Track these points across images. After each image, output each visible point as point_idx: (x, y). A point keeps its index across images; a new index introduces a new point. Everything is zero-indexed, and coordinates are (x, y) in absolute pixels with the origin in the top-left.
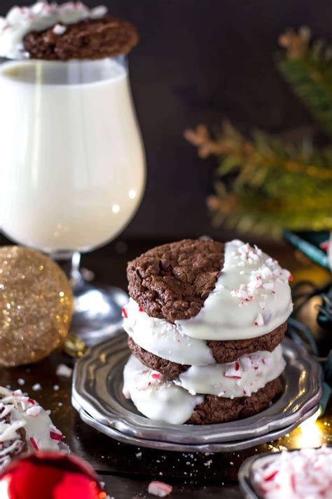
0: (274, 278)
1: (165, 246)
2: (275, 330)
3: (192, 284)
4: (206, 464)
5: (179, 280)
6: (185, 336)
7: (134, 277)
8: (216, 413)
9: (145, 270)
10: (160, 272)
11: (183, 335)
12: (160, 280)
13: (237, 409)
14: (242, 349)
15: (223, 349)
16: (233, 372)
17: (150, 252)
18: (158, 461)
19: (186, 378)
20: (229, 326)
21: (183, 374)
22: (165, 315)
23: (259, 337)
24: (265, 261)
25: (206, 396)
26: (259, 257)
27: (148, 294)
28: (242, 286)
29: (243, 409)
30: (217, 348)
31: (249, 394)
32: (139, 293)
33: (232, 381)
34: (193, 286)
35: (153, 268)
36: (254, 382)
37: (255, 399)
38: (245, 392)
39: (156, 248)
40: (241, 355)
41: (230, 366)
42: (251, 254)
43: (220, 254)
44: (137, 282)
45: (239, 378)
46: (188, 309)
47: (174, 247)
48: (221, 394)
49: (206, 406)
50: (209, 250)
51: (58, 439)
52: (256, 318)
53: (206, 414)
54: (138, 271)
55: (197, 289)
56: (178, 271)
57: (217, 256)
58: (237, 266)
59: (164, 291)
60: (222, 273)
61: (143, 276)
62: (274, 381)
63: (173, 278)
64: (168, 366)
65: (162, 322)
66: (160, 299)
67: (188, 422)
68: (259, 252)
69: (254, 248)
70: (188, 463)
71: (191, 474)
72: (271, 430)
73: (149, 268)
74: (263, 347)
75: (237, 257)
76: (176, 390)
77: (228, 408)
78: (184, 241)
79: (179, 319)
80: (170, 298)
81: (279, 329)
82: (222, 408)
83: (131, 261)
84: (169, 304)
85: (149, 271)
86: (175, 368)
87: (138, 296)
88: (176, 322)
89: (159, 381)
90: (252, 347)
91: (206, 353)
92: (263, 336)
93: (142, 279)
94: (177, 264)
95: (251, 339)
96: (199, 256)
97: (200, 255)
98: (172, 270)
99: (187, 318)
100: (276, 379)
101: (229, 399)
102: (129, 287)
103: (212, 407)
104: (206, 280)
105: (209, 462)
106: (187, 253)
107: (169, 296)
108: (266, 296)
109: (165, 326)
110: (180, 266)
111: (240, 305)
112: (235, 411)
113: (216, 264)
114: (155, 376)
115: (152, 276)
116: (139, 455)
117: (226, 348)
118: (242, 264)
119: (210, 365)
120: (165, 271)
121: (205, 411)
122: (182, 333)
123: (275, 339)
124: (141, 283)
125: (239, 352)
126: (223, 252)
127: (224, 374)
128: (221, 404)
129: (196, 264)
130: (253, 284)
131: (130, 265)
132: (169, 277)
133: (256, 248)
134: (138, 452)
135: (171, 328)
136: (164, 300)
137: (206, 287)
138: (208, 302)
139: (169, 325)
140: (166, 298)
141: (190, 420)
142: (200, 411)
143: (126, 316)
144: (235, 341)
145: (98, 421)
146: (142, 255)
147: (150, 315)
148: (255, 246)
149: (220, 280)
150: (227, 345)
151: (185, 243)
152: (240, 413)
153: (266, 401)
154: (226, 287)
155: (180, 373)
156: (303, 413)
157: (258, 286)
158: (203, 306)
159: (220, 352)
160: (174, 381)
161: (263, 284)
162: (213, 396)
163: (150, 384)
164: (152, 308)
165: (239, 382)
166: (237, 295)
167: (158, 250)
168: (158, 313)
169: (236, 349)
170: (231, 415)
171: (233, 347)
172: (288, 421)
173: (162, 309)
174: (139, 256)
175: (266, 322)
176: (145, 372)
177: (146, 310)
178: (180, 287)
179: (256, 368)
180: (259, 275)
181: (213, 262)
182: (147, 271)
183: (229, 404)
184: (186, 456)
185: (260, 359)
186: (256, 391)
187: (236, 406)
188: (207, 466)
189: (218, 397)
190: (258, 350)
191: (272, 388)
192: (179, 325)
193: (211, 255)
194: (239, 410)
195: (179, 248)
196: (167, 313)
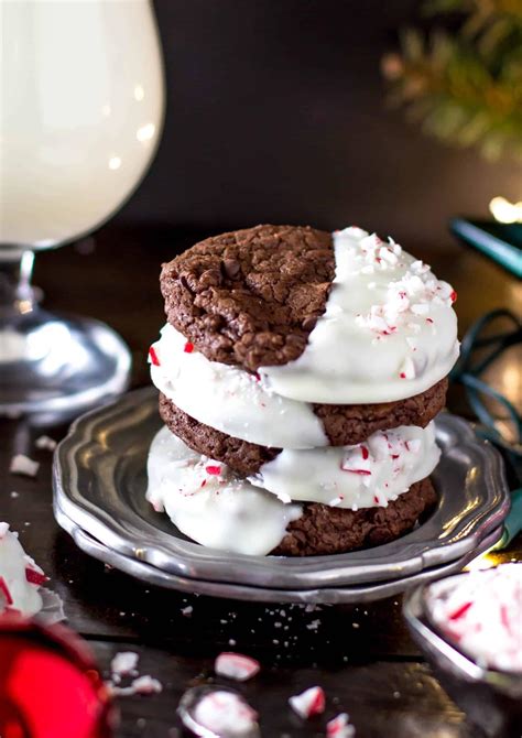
0: (429, 296)
1: (225, 235)
2: (431, 389)
3: (284, 304)
4: (310, 627)
5: (260, 296)
6: (276, 395)
7: (177, 290)
8: (325, 536)
9: (198, 278)
10: (223, 282)
11: (270, 395)
12: (228, 296)
13: (360, 531)
14: (375, 420)
15: (343, 419)
16: (359, 462)
17: (200, 247)
18: (223, 621)
19: (275, 473)
20: (355, 378)
21: (267, 466)
22: (239, 357)
23: (405, 401)
24: (409, 265)
25: (306, 506)
26: (399, 257)
27: (207, 321)
28: (374, 309)
29: (372, 529)
30: (332, 418)
31: (384, 503)
32: (190, 319)
33: (356, 479)
34: (284, 308)
35: (211, 274)
36: (391, 483)
37: (392, 513)
38: (376, 500)
39: (209, 240)
40: (372, 432)
41: (351, 452)
42: (384, 251)
43: (326, 252)
44: (184, 298)
45: (369, 473)
46: (282, 346)
47: (242, 239)
48: (335, 502)
49: (308, 524)
50: (307, 244)
51: (37, 583)
52: (401, 365)
53: (307, 537)
54: (184, 280)
55: (293, 312)
56: (257, 281)
57: (322, 256)
58: (361, 275)
59: (236, 316)
60: (336, 285)
61: (194, 289)
62: (421, 483)
63: (247, 292)
64: (240, 450)
65: (230, 371)
66: (230, 329)
67: (275, 552)
68: (398, 248)
69: (388, 242)
70: (278, 625)
71: (286, 644)
72: (426, 566)
73: (205, 274)
74: (411, 418)
75: (360, 257)
76: (253, 496)
77: (346, 529)
78: (260, 226)
79: (266, 364)
80: (249, 328)
81: (437, 386)
82: (336, 528)
83: (168, 261)
84: (246, 338)
85: (205, 279)
86: (253, 454)
87: (189, 324)
88: (261, 370)
89: (220, 479)
90: (391, 419)
91: (313, 428)
92: (412, 398)
93: (193, 294)
94: (251, 269)
95: (393, 403)
96: (289, 255)
97: (290, 252)
98: (243, 278)
99: (282, 362)
100: (425, 479)
101: (349, 511)
102: (167, 308)
103: (318, 524)
104: (309, 297)
105: (314, 625)
106: (266, 250)
107: (246, 325)
108: (417, 327)
109: (235, 378)
110: (259, 272)
111: (374, 342)
112: (357, 534)
113: (322, 270)
114: (212, 470)
115: (211, 289)
116: (188, 610)
117: (349, 419)
118: (369, 269)
119: (317, 449)
120: (233, 281)
121: (306, 533)
122: (269, 391)
123: (431, 405)
124: (193, 300)
125: (371, 425)
126: (331, 248)
127: (341, 467)
128: (335, 520)
129: (286, 269)
130: (394, 307)
131: (167, 269)
132: (241, 291)
133: (392, 242)
134: (185, 606)
135: (248, 381)
136: (237, 331)
137: (310, 308)
138: (316, 336)
139: (245, 375)
140: (241, 326)
141: (278, 548)
142: (297, 533)
143: (156, 362)
144: (364, 407)
145: (112, 549)
146: (187, 252)
147: (212, 358)
148: (390, 238)
149: (334, 297)
150: (350, 414)
151: (261, 230)
152: (367, 536)
153: (411, 517)
154: (346, 311)
155: (262, 463)
156: (481, 538)
157: (402, 310)
158: (307, 342)
159: (338, 426)
160: (248, 479)
161: (411, 305)
162: (320, 505)
163: (204, 483)
164: (215, 346)
165: (367, 480)
166: (367, 324)
167: (212, 243)
168: (226, 355)
169: (366, 420)
170: (350, 541)
171: (361, 417)
172: (455, 552)
173: (235, 347)
174: (180, 253)
175: (419, 374)
176: (192, 463)
177: (204, 349)
178: (263, 309)
179: (395, 457)
180: (402, 290)
181: (316, 267)
182: (201, 279)
183: (347, 520)
184: (272, 613)
185: (402, 441)
186: (395, 498)
187: (360, 525)
188: (313, 630)
189: (328, 507)
190: (402, 423)
191: (419, 495)
192: (266, 376)
193: (310, 252)
194: (365, 531)
195: (252, 239)
196: (244, 355)
